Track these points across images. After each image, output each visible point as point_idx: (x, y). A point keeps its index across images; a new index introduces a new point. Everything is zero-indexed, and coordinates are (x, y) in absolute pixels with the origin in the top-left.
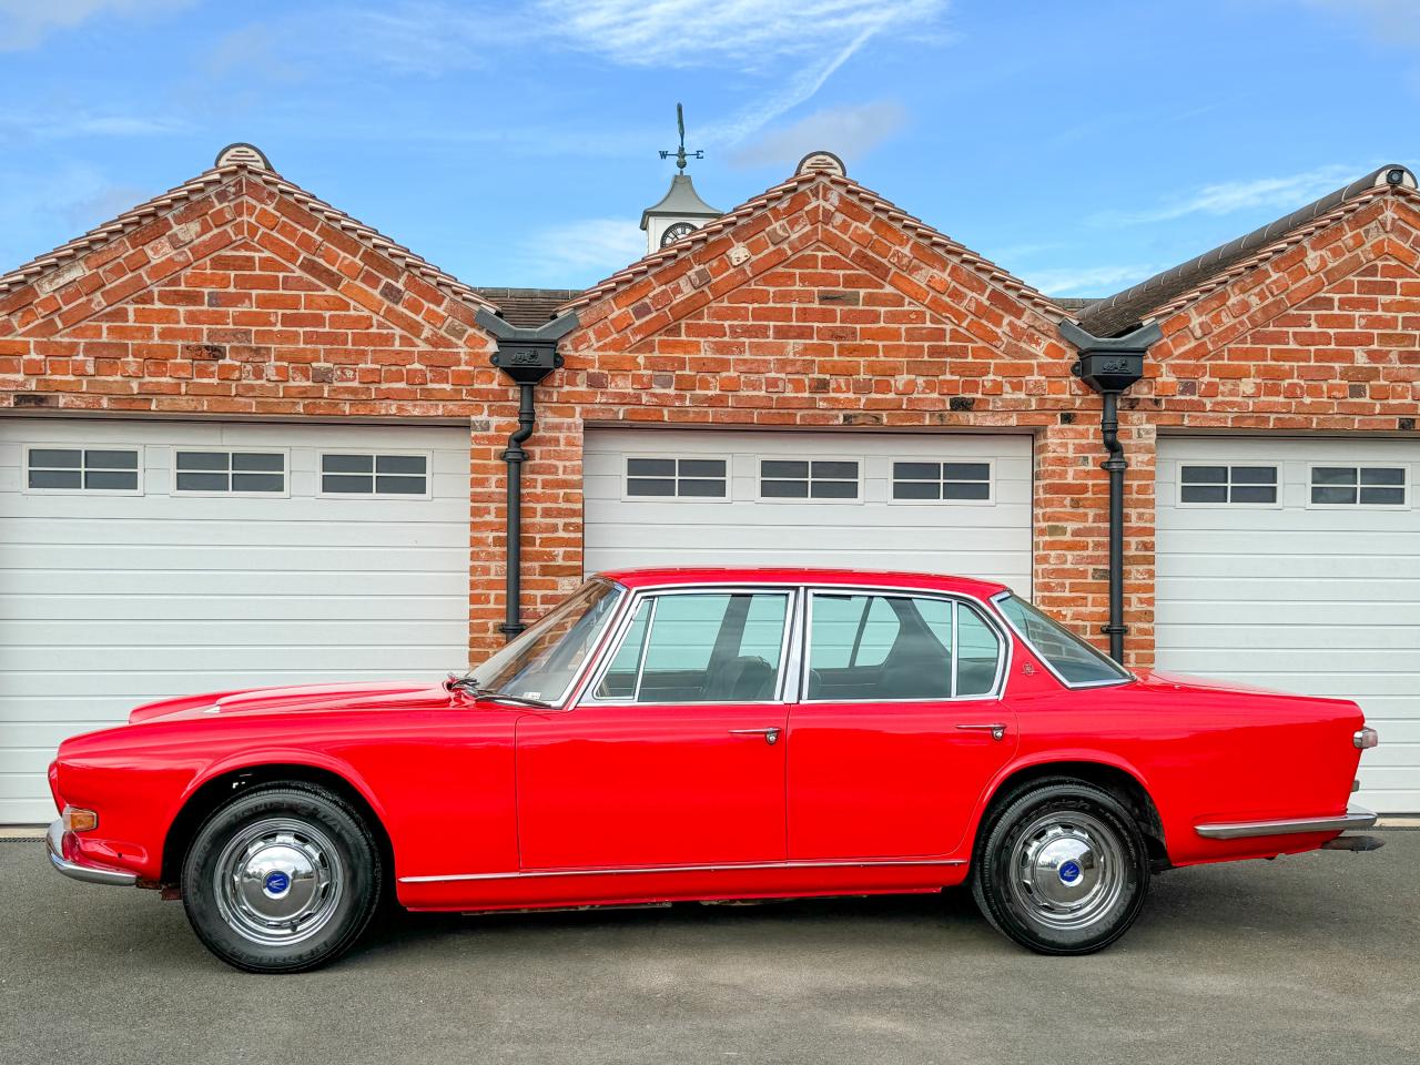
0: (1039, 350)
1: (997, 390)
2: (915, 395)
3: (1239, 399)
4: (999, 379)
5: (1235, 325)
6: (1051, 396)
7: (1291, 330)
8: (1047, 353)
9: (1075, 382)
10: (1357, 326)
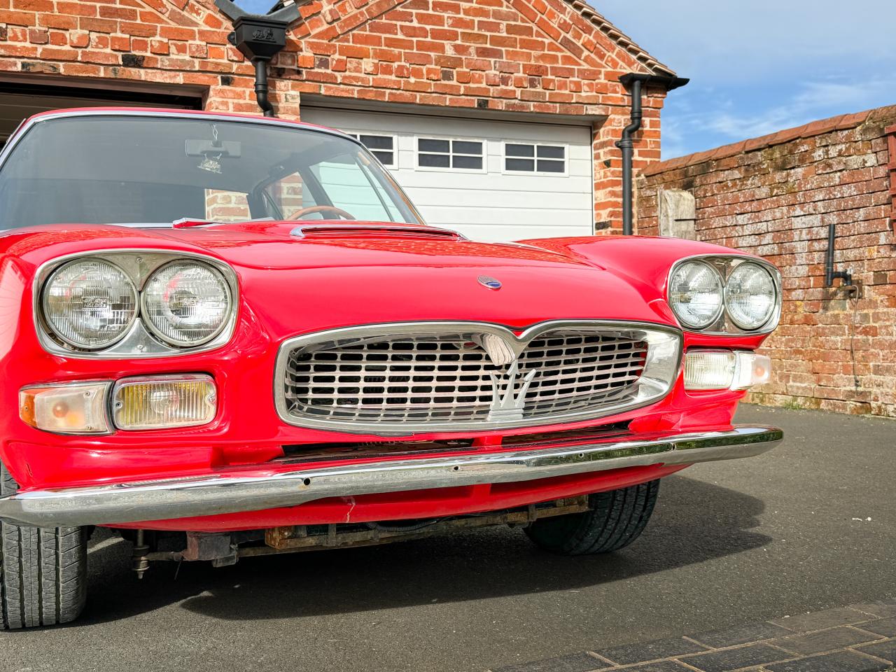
0: (200, 20)
1: (163, 52)
2: (89, 49)
3: (362, 75)
4: (165, 40)
5: (357, 14)
6: (211, 60)
7: (399, 23)
8: (206, 22)
9: (231, 49)
10: (446, 24)
